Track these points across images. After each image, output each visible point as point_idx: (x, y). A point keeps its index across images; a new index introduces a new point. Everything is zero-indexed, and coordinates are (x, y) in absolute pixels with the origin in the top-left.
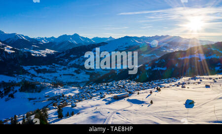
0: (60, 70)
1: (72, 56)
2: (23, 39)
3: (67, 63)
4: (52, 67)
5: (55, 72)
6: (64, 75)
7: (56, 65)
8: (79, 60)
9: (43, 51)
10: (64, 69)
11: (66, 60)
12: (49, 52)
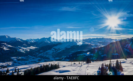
0: (31, 59)
1: (41, 51)
2: (19, 41)
3: (37, 55)
4: (27, 58)
5: (28, 60)
6: (32, 62)
7: (30, 56)
8: (44, 54)
9: (29, 48)
10: (34, 58)
11: (37, 54)
12: (32, 48)
